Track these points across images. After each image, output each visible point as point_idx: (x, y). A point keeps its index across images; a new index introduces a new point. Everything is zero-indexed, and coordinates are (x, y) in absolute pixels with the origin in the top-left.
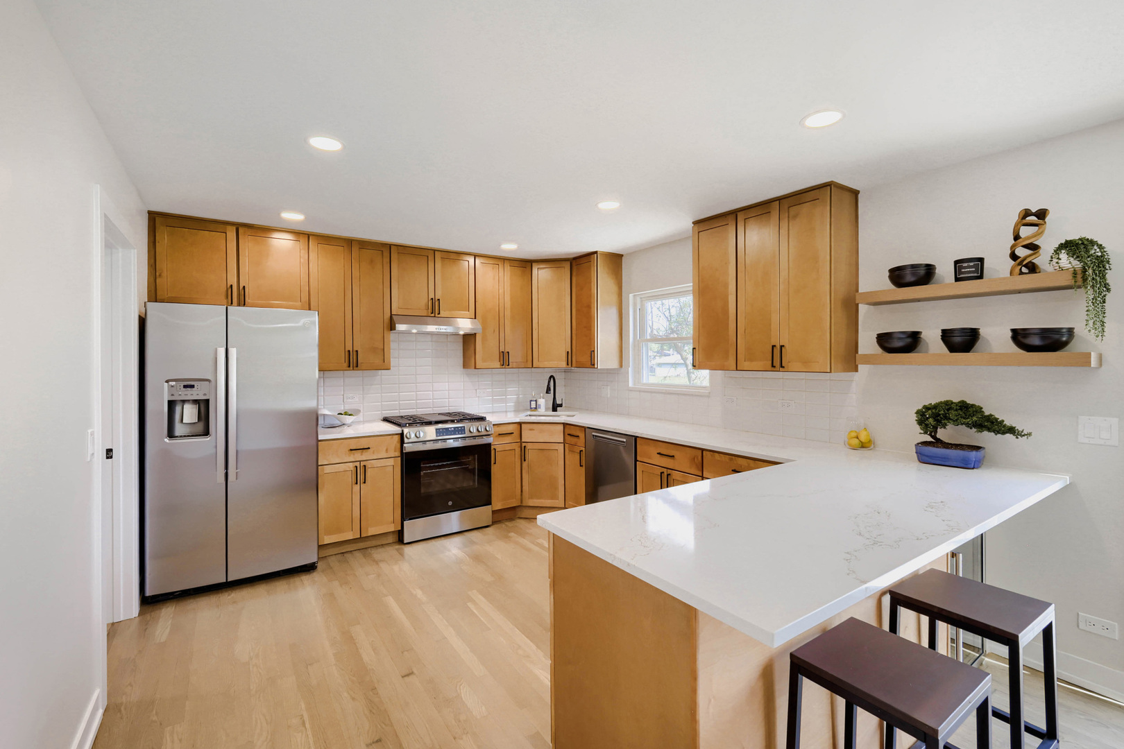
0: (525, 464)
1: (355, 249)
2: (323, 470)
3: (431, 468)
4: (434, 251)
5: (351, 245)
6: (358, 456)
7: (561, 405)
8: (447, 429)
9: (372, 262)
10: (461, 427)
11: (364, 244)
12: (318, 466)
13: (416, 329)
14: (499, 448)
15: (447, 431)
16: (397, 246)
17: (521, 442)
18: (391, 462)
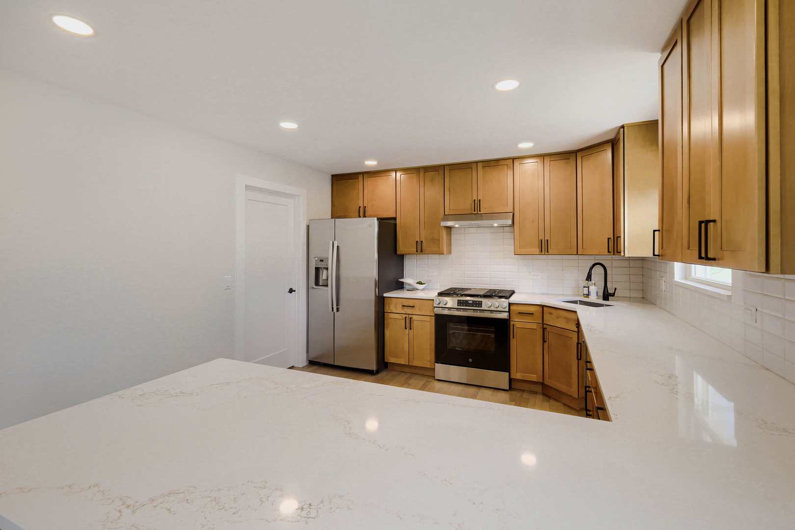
0: (546, 345)
1: (422, 173)
2: (388, 315)
3: (456, 329)
4: (477, 162)
5: (417, 170)
6: (409, 311)
7: (613, 295)
8: (467, 301)
9: (432, 180)
10: (479, 301)
11: (427, 169)
12: (384, 312)
13: (458, 224)
14: (518, 325)
15: (466, 303)
16: (449, 165)
17: (543, 324)
18: (428, 318)
